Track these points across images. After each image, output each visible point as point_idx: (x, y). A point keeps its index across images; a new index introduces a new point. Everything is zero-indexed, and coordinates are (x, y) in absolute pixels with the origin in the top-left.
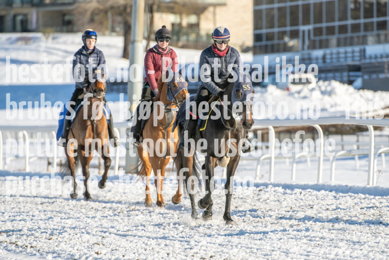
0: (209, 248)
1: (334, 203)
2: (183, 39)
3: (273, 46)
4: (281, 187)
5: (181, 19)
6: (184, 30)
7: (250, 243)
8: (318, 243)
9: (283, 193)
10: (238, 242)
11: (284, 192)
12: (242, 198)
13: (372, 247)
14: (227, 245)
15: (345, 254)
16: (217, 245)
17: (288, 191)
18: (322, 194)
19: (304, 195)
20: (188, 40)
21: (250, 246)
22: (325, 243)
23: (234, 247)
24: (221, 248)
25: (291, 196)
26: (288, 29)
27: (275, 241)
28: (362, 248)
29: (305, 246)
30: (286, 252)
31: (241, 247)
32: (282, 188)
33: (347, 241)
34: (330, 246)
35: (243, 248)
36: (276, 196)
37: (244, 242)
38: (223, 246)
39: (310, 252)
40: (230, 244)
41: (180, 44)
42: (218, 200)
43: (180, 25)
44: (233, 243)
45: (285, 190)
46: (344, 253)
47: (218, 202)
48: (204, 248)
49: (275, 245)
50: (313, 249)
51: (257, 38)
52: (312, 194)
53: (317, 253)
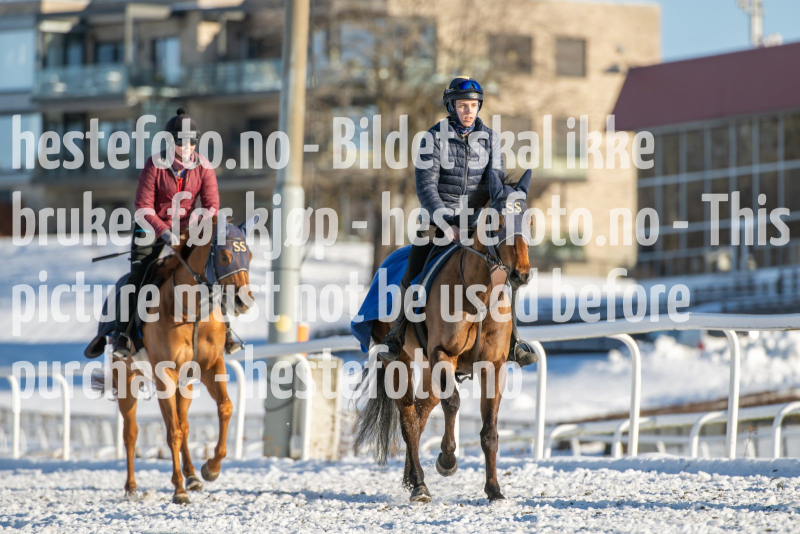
3: (676, 261)
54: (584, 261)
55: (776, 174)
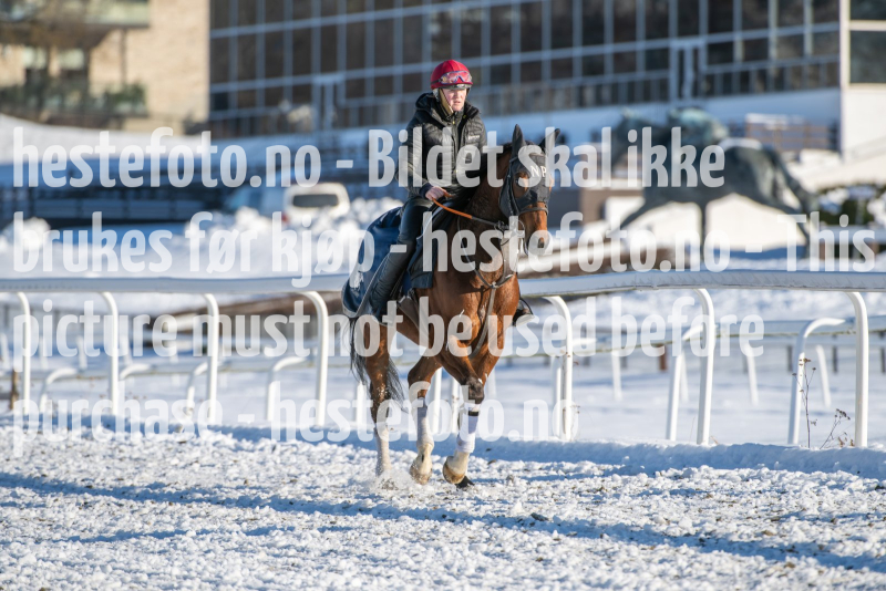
0: (40, 572)
1: (345, 470)
2: (52, 104)
3: (252, 119)
4: (230, 435)
5: (48, 59)
6: (54, 85)
7: (137, 559)
8: (291, 560)
9: (233, 447)
10: (108, 558)
11: (236, 445)
12: (137, 459)
13: (416, 571)
14: (84, 564)
15: (350, 586)
16: (61, 564)
17: (246, 444)
18: (322, 452)
19: (282, 453)
20: (62, 107)
21: (134, 567)
22: (309, 561)
23: (98, 568)
24: (67, 572)
25: (251, 455)
26: (288, 81)
27: (195, 557)
28: (391, 572)
29: (261, 569)
30: (215, 582)
31: (114, 569)
32: (234, 437)
33: (359, 557)
34: (317, 569)
35: (119, 572)
36: (217, 455)
37: (122, 559)
38: (73, 566)
39: (269, 581)
40: (91, 562)
41: (45, 115)
42: (82, 462)
43: (45, 71)
44: (98, 559)
45: (240, 440)
46: (347, 584)
47: (82, 468)
48: (28, 571)
49: (193, 565)
50: (278, 575)
51: (218, 101)
52: (300, 452)
53: (287, 585)
54: (145, 116)
55: (362, 24)
